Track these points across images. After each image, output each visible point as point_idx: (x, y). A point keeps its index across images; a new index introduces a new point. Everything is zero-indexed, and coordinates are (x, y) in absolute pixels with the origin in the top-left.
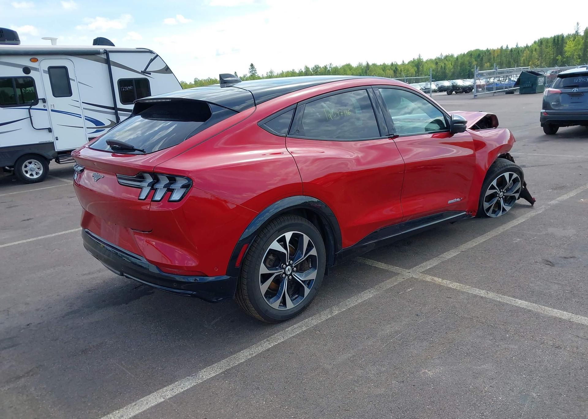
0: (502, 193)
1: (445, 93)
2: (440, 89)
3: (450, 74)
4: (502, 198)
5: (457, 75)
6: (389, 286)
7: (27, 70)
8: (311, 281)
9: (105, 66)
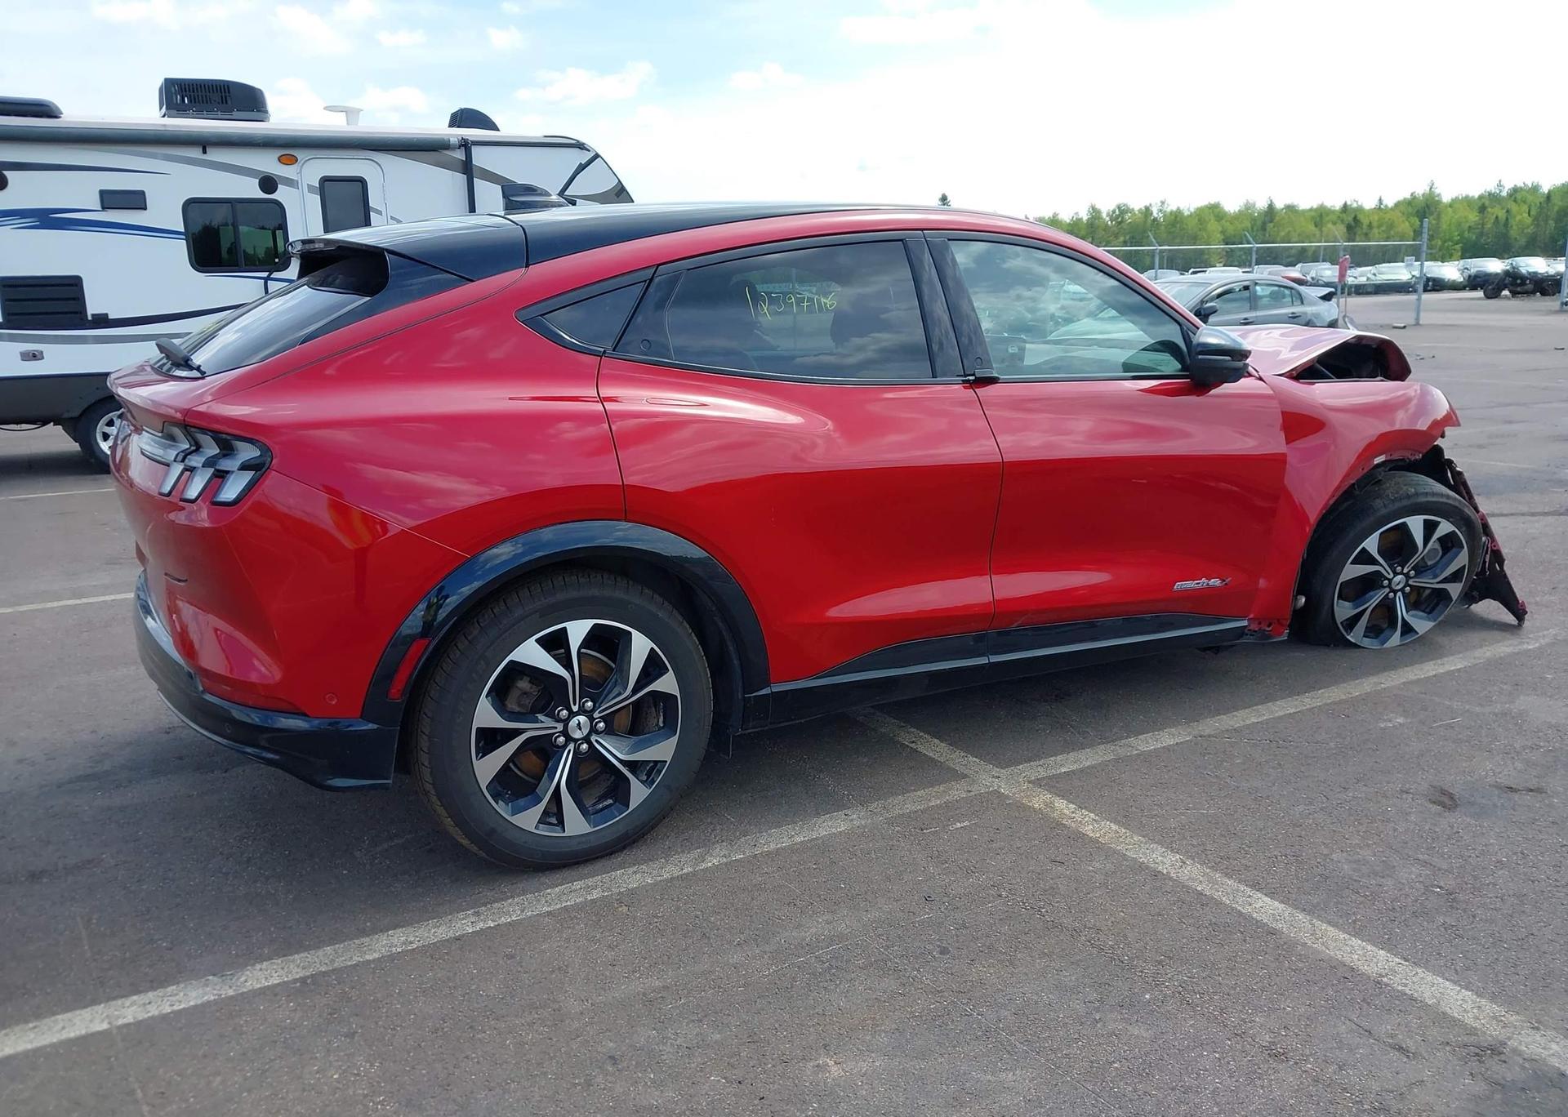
0: (1400, 577)
1: (1480, 294)
2: (1474, 283)
3: (1523, 241)
4: (1399, 594)
5: (1543, 245)
6: (910, 807)
7: (268, 183)
8: (659, 765)
9: (461, 178)
